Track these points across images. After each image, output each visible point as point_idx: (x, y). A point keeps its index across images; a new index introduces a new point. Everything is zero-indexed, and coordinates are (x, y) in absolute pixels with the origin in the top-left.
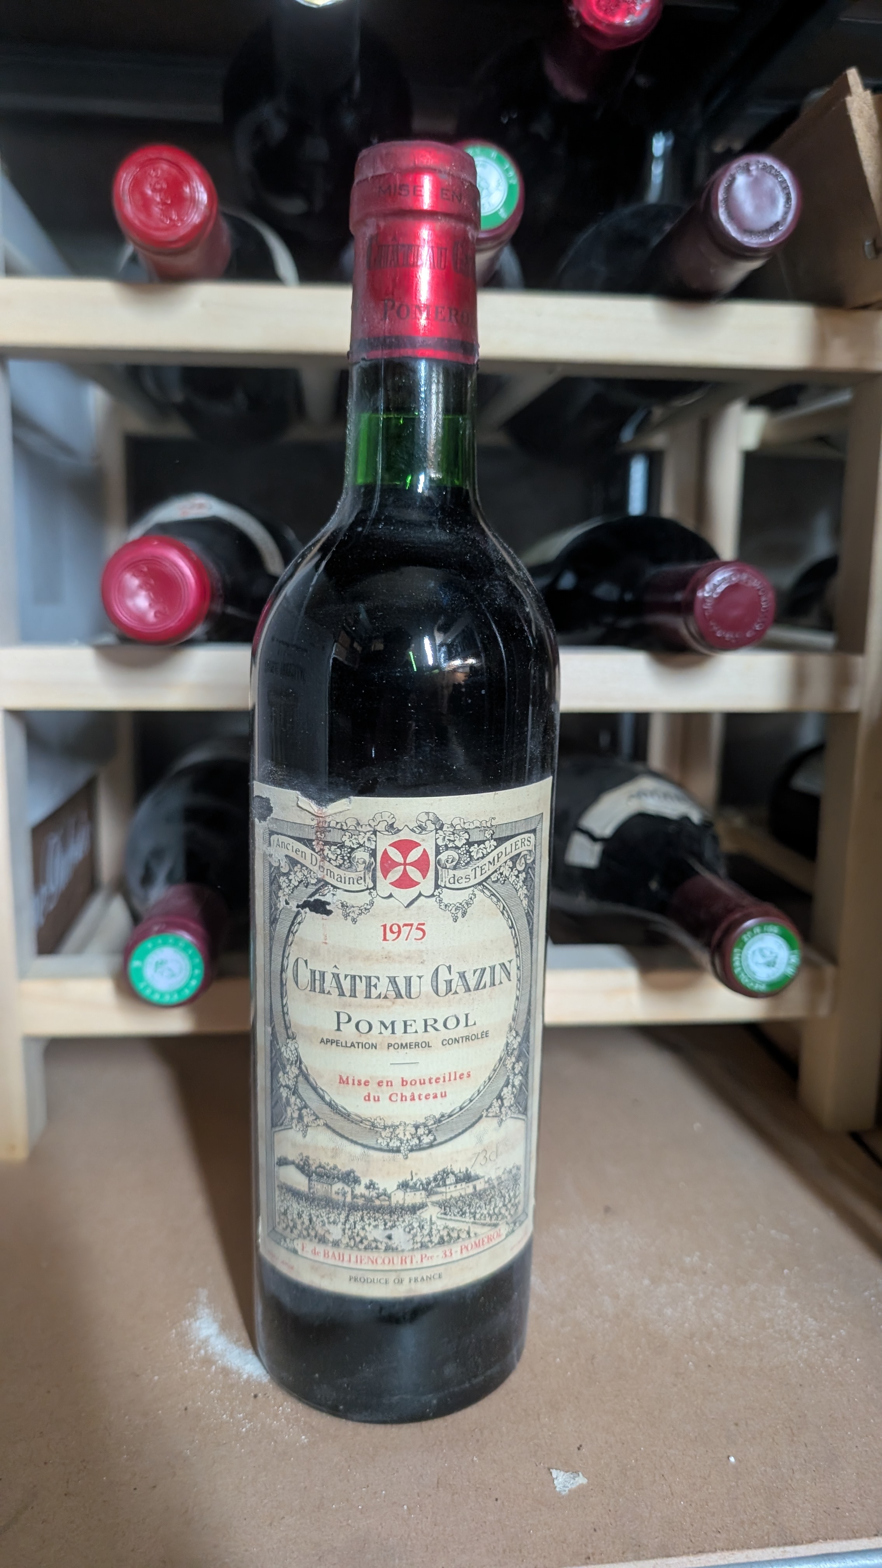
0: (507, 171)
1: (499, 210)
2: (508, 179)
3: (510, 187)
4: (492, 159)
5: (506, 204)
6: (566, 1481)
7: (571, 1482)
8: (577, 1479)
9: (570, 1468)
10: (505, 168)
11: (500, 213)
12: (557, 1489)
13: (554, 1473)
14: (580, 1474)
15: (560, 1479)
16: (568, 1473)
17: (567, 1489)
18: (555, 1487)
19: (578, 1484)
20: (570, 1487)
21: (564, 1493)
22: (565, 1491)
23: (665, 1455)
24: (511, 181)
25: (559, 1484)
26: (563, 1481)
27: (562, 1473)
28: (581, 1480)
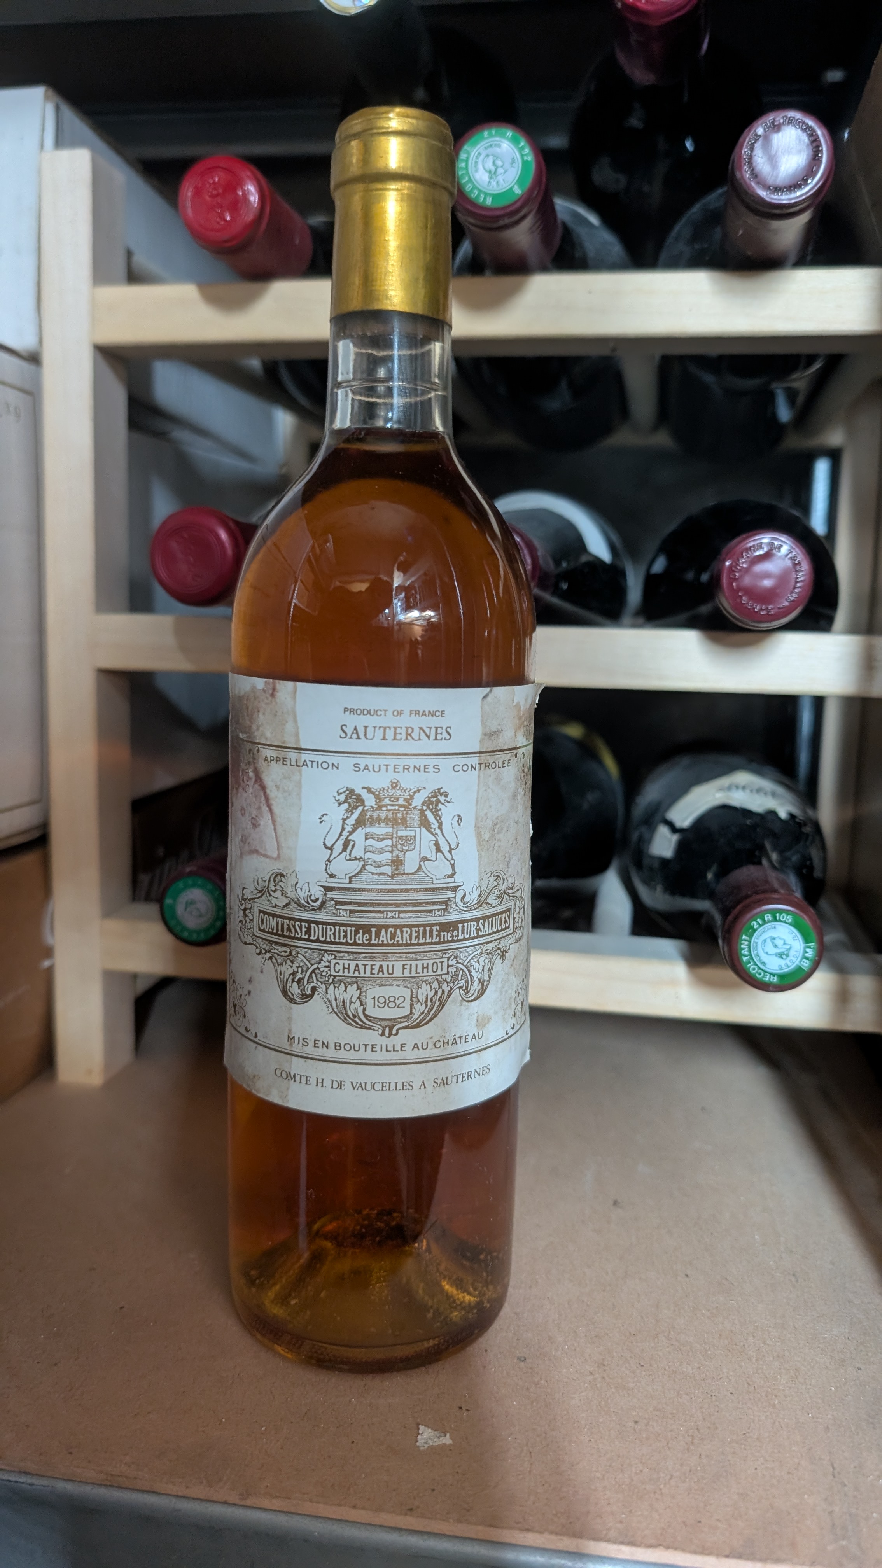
0: (521, 149)
1: (513, 186)
2: (522, 156)
3: (525, 163)
4: (507, 139)
5: (520, 181)
6: (430, 1439)
7: (435, 1440)
8: (441, 1438)
9: (440, 1427)
10: (520, 146)
11: (514, 189)
12: (418, 1444)
13: (422, 1428)
14: (448, 1435)
15: (425, 1436)
16: (436, 1432)
17: (427, 1446)
18: (417, 1441)
19: (440, 1443)
20: (431, 1444)
21: (422, 1448)
22: (424, 1447)
23: (544, 1435)
24: (525, 158)
25: (422, 1439)
26: (427, 1437)
27: (430, 1430)
28: (447, 1440)
